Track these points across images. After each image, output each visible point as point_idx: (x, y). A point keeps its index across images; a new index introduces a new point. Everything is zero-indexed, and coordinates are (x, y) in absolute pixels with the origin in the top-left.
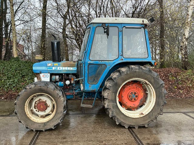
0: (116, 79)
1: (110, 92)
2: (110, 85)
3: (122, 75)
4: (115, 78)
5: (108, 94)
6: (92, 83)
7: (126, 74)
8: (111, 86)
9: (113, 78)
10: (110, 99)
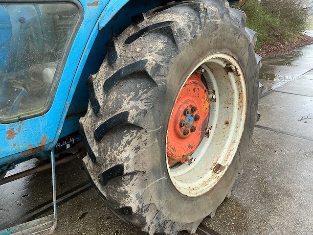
0: (162, 71)
1: (144, 137)
2: (142, 106)
3: (180, 45)
4: (158, 67)
5: (137, 149)
6: (22, 114)
7: (191, 42)
8: (145, 112)
9: (149, 69)
10: (147, 167)
